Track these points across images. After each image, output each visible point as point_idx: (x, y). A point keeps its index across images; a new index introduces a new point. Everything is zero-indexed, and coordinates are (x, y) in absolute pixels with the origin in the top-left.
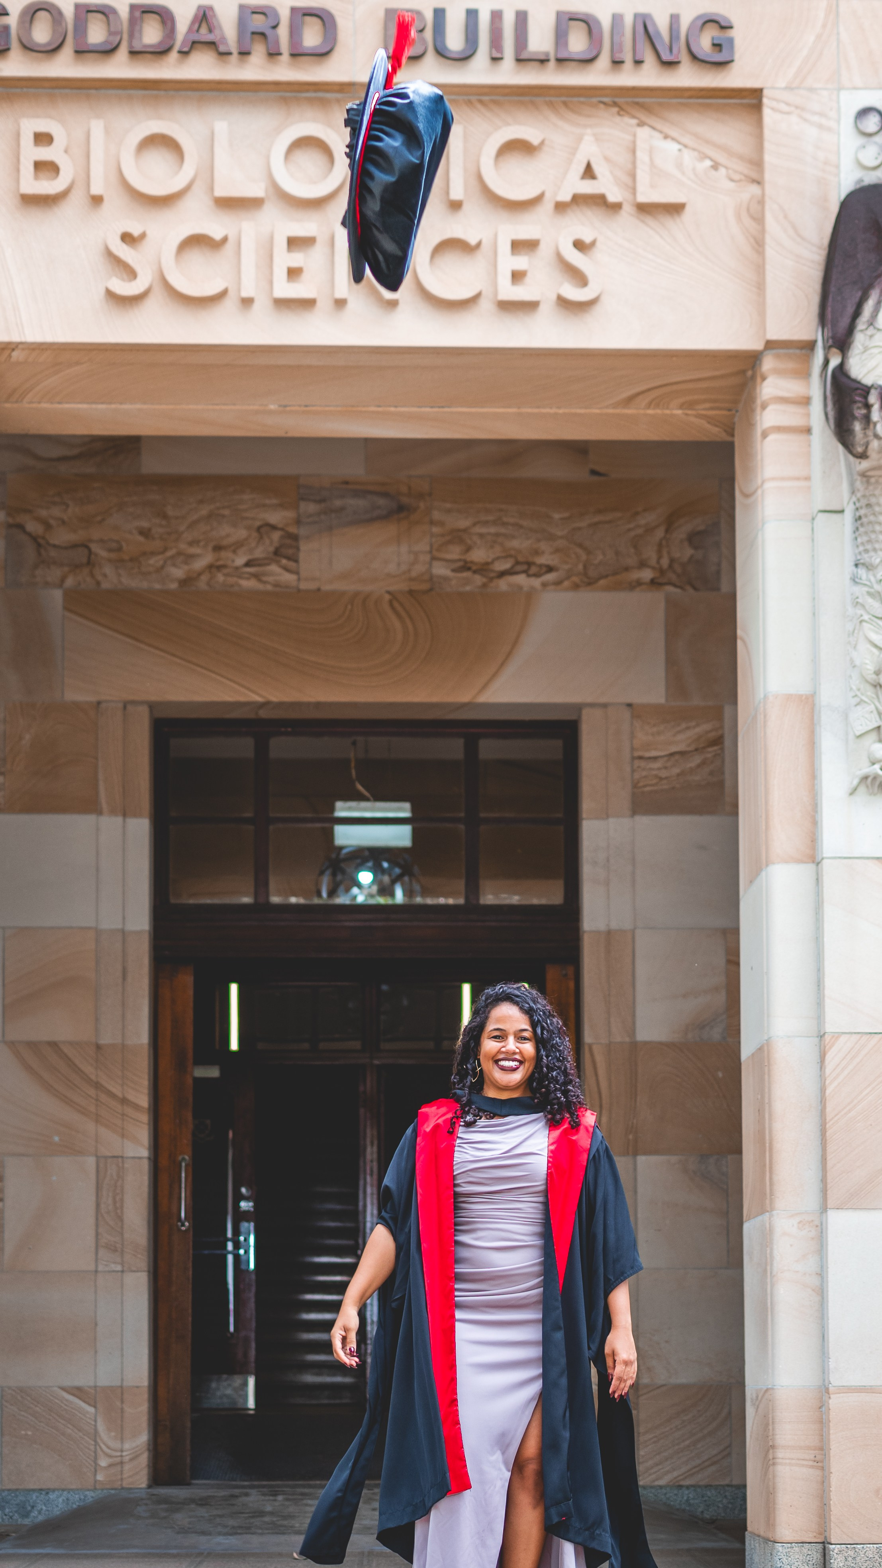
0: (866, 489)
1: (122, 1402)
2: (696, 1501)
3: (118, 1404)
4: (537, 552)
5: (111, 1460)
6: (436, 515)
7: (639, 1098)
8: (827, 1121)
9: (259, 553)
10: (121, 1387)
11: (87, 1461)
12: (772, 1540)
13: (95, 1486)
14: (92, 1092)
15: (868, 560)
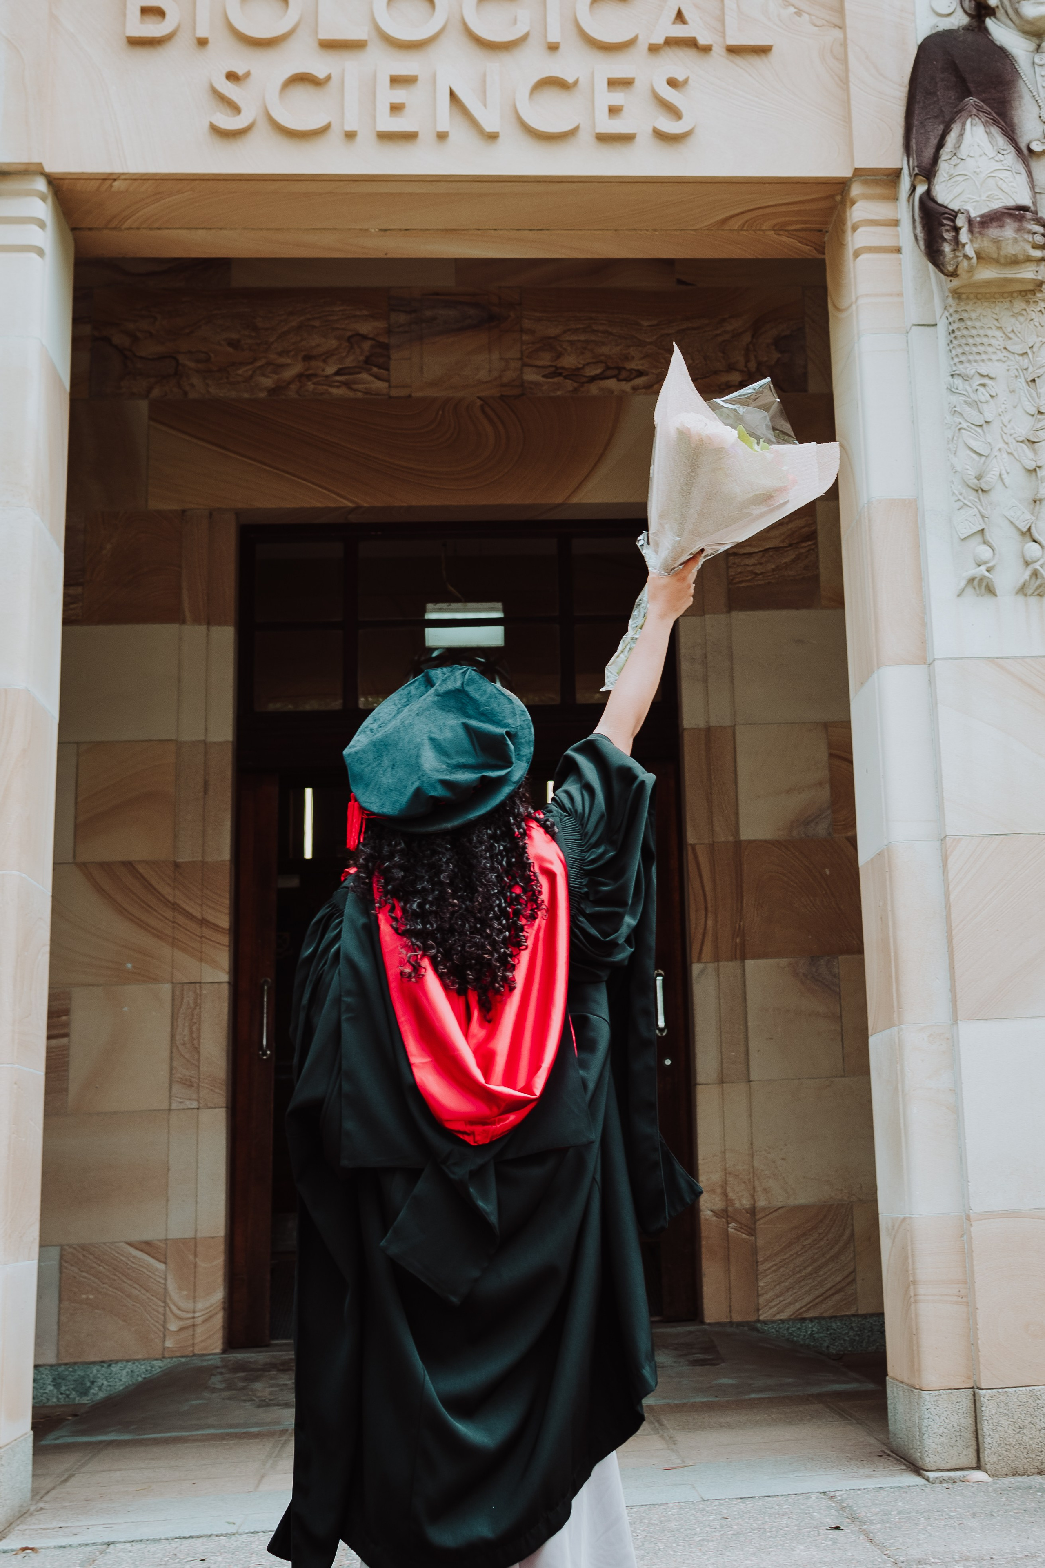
0: (958, 305)
1: (196, 1256)
2: (821, 1335)
3: (191, 1258)
4: (627, 358)
5: (181, 1324)
6: (527, 324)
7: (745, 899)
8: (953, 928)
9: (349, 362)
10: (195, 1238)
11: (155, 1326)
12: (918, 1387)
13: (163, 1354)
14: (169, 914)
15: (964, 371)
